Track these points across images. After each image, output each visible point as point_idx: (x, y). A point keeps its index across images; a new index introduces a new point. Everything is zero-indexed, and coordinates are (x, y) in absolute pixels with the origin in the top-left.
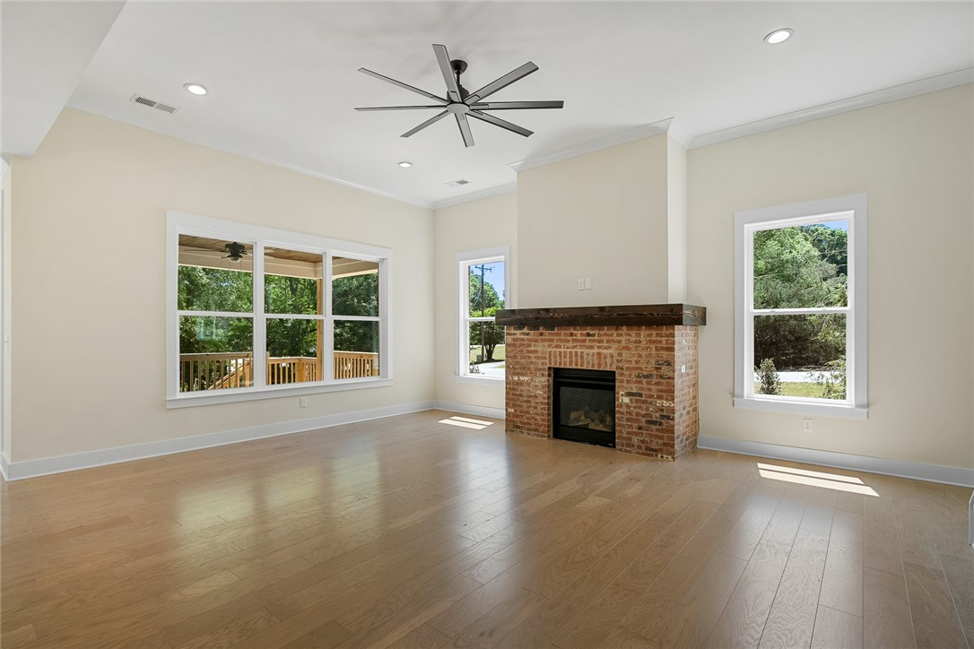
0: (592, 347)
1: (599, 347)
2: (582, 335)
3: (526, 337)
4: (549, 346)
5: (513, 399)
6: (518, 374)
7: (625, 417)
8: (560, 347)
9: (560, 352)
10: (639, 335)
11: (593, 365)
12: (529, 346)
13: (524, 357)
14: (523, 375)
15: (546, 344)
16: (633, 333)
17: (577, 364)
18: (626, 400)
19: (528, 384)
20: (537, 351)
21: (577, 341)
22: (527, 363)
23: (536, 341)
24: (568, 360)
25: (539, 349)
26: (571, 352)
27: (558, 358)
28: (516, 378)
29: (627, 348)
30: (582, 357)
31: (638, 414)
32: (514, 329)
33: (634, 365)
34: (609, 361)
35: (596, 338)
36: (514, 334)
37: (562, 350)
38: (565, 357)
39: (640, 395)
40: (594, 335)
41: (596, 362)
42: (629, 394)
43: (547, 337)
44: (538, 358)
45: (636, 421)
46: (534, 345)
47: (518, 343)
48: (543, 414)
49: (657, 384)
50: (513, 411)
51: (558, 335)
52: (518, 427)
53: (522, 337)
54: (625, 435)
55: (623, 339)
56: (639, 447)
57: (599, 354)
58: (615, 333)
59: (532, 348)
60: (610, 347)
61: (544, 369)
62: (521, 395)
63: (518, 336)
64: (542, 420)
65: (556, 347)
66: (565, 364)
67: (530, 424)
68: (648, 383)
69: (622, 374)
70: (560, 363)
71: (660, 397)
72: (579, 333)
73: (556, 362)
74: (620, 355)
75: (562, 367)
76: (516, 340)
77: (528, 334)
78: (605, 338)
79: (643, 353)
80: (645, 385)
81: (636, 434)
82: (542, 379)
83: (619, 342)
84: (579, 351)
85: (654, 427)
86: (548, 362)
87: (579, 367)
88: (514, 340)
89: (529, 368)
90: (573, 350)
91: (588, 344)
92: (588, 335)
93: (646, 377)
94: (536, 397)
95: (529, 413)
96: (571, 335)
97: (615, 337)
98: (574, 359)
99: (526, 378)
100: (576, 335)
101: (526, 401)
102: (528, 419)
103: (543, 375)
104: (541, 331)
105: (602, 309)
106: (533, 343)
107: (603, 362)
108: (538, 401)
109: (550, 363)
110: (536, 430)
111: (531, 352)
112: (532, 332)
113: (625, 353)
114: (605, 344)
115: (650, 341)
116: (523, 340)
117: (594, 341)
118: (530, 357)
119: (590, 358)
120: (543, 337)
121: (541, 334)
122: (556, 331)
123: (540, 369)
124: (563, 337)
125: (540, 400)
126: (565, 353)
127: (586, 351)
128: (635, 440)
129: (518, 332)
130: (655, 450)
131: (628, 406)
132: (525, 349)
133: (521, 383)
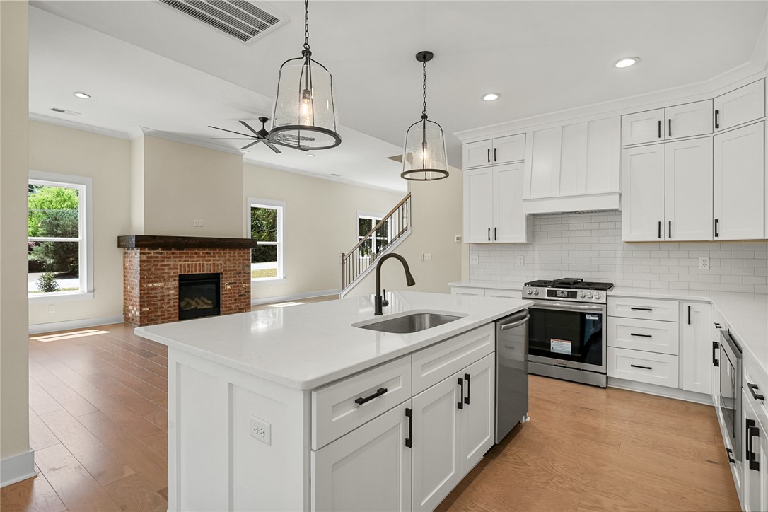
0: (210, 260)
1: (213, 260)
2: (203, 253)
3: (160, 255)
4: (179, 261)
5: (147, 301)
6: (152, 282)
7: (228, 296)
8: (188, 261)
9: (188, 265)
10: (235, 253)
11: (210, 271)
12: (164, 261)
13: (158, 269)
14: (157, 282)
15: (177, 260)
16: (232, 252)
17: (200, 271)
18: (229, 287)
19: (162, 288)
20: (169, 265)
21: (200, 257)
22: (161, 273)
23: (169, 258)
24: (194, 269)
25: (171, 263)
26: (196, 264)
27: (187, 268)
28: (150, 285)
29: (229, 260)
30: (203, 266)
31: (234, 293)
32: (149, 250)
33: (232, 268)
34: (219, 267)
35: (212, 255)
36: (148, 253)
37: (190, 263)
38: (192, 267)
39: (236, 283)
40: (210, 253)
41: (212, 268)
42: (229, 284)
43: (178, 255)
44: (171, 269)
45: (233, 297)
46: (167, 261)
47: (152, 260)
48: (174, 306)
49: (243, 276)
50: (148, 309)
51: (188, 253)
52: (153, 320)
53: (156, 255)
54: (228, 305)
55: (227, 255)
56: (235, 309)
57: (214, 264)
58: (223, 252)
59: (165, 263)
60: (220, 260)
61: (176, 276)
62: (156, 297)
63: (153, 255)
64: (174, 310)
65: (185, 261)
66: (192, 271)
67: (164, 315)
68: (239, 277)
69: (226, 274)
70: (188, 271)
71: (244, 283)
72: (201, 253)
73: (185, 271)
74: (225, 264)
75: (190, 273)
76: (151, 257)
77: (161, 253)
78: (217, 255)
79: (237, 262)
80: (238, 278)
81: (234, 303)
82: (174, 283)
83: (225, 257)
84: (202, 263)
85: (242, 298)
86: (178, 271)
87: (201, 272)
88: (148, 257)
89: (163, 277)
90: (198, 263)
91: (207, 258)
92: (207, 253)
93: (238, 274)
94: (169, 295)
95: (162, 308)
96: (196, 253)
97: (223, 255)
98: (198, 268)
99: (160, 284)
100: (199, 253)
101: (160, 300)
102: (161, 312)
103: (175, 280)
104: (173, 251)
105: (220, 239)
106: (166, 260)
107: (216, 268)
108: (170, 298)
109: (181, 272)
110: (169, 318)
111: (164, 265)
112: (165, 252)
113: (227, 262)
114: (217, 258)
115: (240, 256)
116: (157, 257)
117: (210, 257)
118: (163, 269)
119: (209, 267)
120: (175, 255)
121: (173, 253)
122: (185, 251)
123: (172, 277)
124: (190, 255)
125: (172, 297)
126: (184, 265)
127: (206, 263)
128: (233, 306)
129: (152, 252)
130: (243, 309)
131: (229, 290)
132: (159, 264)
133: (155, 288)
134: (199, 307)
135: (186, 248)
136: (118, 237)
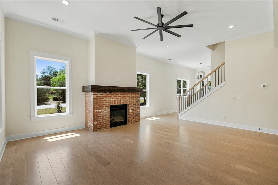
0: (123, 98)
1: (125, 98)
2: (120, 95)
3: (102, 96)
4: (110, 98)
5: (96, 119)
6: (99, 109)
7: (131, 115)
8: (114, 99)
9: (114, 100)
10: (133, 95)
11: (124, 103)
12: (103, 99)
13: (101, 103)
14: (100, 109)
15: (109, 98)
16: (132, 94)
17: (119, 103)
18: (131, 111)
19: (103, 112)
20: (106, 100)
21: (119, 96)
22: (102, 105)
23: (106, 97)
24: (116, 102)
25: (107, 100)
26: (117, 100)
27: (114, 102)
28: (98, 111)
29: (131, 98)
30: (121, 101)
31: (133, 114)
32: (97, 93)
33: (132, 102)
34: (127, 102)
35: (124, 95)
36: (97, 95)
37: (115, 99)
38: (116, 101)
39: (134, 109)
40: (123, 95)
41: (124, 102)
42: (132, 109)
43: (110, 96)
44: (107, 102)
45: (133, 116)
46: (105, 98)
47: (99, 98)
48: (108, 121)
49: (137, 106)
50: (96, 123)
51: (114, 95)
52: (99, 128)
53: (100, 95)
54: (131, 120)
55: (130, 96)
56: (134, 122)
57: (125, 100)
58: (129, 94)
59: (104, 99)
60: (127, 98)
61: (109, 106)
62: (100, 117)
63: (99, 95)
64: (108, 123)
65: (113, 98)
66: (116, 104)
67: (104, 126)
68: (135, 106)
69: (130, 105)
70: (114, 104)
71: (137, 109)
72: (119, 94)
73: (113, 103)
74: (130, 100)
75: (115, 104)
76: (98, 97)
77: (103, 95)
78: (126, 96)
79: (134, 99)
80: (135, 107)
81: (133, 119)
82: (108, 109)
83: (129, 96)
84: (120, 99)
85: (136, 116)
86: (110, 103)
87: (120, 104)
88: (97, 97)
89: (103, 107)
90: (118, 99)
91: (122, 97)
92: (122, 95)
93: (135, 105)
94: (106, 116)
95: (103, 122)
96: (117, 95)
97: (129, 95)
98: (118, 102)
99: (102, 110)
100: (119, 95)
101: (102, 118)
102: (103, 124)
103: (108, 108)
104: (108, 93)
105: (128, 88)
106: (104, 98)
107: (126, 102)
108: (106, 117)
109: (111, 104)
110: (106, 127)
111: (104, 101)
112: (104, 94)
113: (131, 99)
114: (126, 97)
115: (136, 96)
116: (101, 97)
117: (123, 96)
118: (103, 103)
119: (123, 101)
120: (108, 96)
121: (108, 95)
122: (113, 94)
123: (107, 106)
124: (115, 95)
125: (107, 116)
126: (113, 100)
127: (122, 99)
128: (133, 120)
129: (99, 94)
130: (137, 121)
131: (131, 113)
132: (102, 100)
133: (100, 112)
134: (118, 121)
135: (113, 92)
136: (83, 87)
